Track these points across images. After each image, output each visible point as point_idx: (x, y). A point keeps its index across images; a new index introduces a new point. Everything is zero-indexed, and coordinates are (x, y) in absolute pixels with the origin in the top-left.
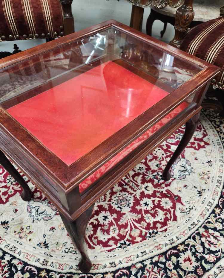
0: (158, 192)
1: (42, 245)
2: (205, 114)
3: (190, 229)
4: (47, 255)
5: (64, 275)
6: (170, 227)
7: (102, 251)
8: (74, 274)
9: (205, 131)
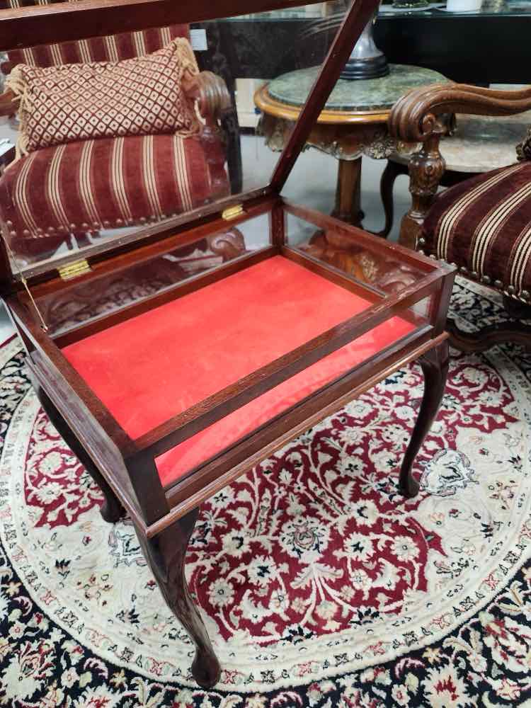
0: (387, 521)
1: (127, 616)
2: (509, 356)
3: (457, 612)
4: (134, 638)
5: (162, 686)
6: (409, 603)
7: (247, 645)
8: (182, 687)
9: (508, 391)
